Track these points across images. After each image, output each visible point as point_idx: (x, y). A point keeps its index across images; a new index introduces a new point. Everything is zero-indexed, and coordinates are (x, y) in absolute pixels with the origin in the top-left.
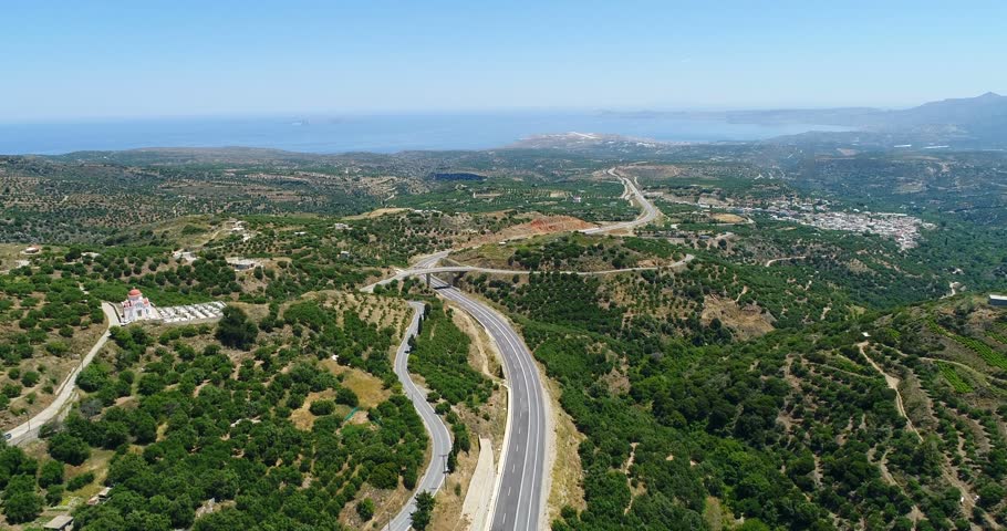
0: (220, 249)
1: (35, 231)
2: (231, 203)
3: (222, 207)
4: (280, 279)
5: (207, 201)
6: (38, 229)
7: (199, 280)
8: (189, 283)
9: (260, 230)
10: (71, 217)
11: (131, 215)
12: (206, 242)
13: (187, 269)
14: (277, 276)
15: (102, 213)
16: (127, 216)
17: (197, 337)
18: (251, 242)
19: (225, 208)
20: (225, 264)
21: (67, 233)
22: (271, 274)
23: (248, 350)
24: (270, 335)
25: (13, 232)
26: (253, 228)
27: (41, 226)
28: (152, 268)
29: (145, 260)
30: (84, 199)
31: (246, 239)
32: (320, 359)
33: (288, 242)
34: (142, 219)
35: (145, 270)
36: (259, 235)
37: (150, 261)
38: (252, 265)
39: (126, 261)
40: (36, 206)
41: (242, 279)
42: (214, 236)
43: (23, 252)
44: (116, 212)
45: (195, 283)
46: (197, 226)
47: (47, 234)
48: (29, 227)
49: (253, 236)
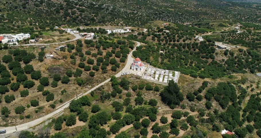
0: (226, 35)
1: (185, 17)
2: (249, 16)
3: (245, 17)
4: (236, 58)
5: (240, 15)
6: (186, 17)
7: (199, 50)
8: (194, 50)
9: (246, 30)
10: (199, 14)
11: (215, 16)
12: (223, 31)
13: (197, 44)
14: (235, 55)
15: (207, 14)
16: (213, 16)
17: (151, 92)
18: (240, 34)
19: (246, 17)
20: (213, 45)
21: (193, 19)
22: (232, 54)
23: (173, 108)
24: (190, 103)
25: (179, 17)
26: (244, 28)
27: (187, 16)
28: (184, 41)
29: (183, 37)
30: (204, 10)
31: (238, 32)
32: (213, 130)
33: (255, 37)
34: (217, 17)
35: (181, 41)
36: (244, 32)
37: (185, 37)
38: (225, 48)
39: (176, 36)
40: (192, 10)
41: (217, 54)
42: (227, 29)
43: (163, 25)
44: (211, 14)
45: (197, 50)
46: (224, 24)
47: (188, 18)
48: (184, 16)
49: (242, 31)
